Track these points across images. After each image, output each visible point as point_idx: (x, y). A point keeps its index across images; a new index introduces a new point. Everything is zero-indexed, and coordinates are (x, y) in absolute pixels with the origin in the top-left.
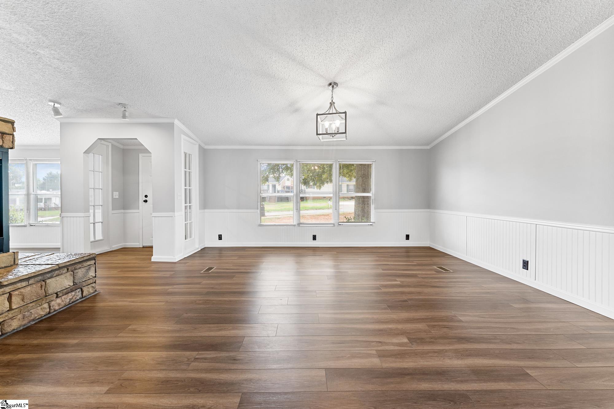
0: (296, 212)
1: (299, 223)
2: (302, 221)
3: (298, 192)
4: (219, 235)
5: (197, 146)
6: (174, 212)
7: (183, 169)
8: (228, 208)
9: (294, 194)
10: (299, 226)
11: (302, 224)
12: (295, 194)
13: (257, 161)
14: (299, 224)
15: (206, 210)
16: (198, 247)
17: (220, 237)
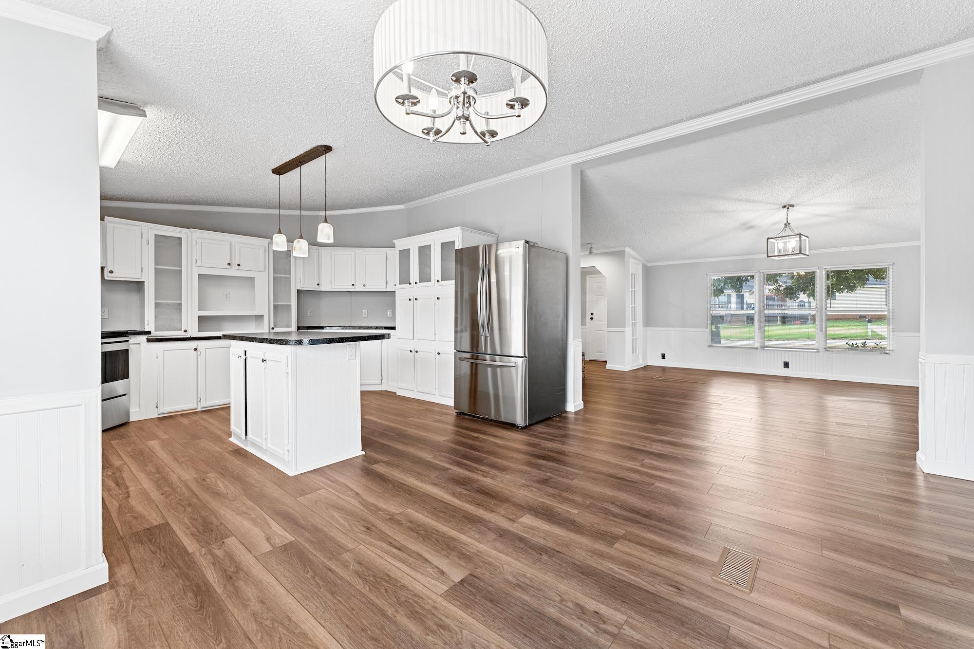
0: (759, 332)
1: (762, 345)
2: (767, 343)
3: (762, 308)
4: (662, 354)
5: (640, 267)
6: (625, 327)
7: (631, 289)
8: (672, 327)
9: (755, 312)
10: (764, 349)
11: (767, 347)
12: (757, 311)
13: (707, 274)
14: (763, 347)
15: (648, 328)
16: (642, 363)
17: (663, 357)
